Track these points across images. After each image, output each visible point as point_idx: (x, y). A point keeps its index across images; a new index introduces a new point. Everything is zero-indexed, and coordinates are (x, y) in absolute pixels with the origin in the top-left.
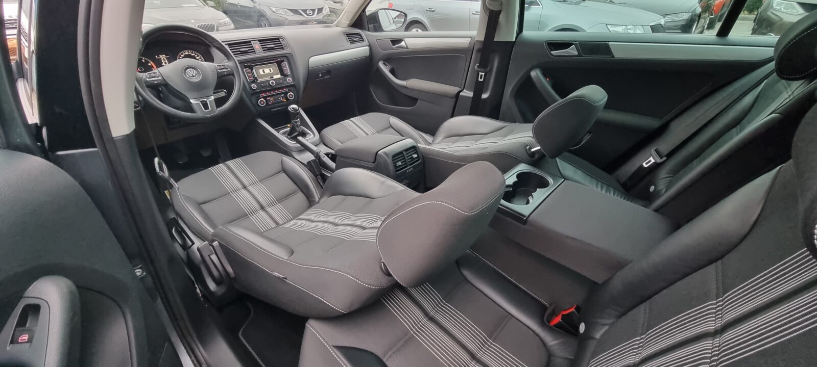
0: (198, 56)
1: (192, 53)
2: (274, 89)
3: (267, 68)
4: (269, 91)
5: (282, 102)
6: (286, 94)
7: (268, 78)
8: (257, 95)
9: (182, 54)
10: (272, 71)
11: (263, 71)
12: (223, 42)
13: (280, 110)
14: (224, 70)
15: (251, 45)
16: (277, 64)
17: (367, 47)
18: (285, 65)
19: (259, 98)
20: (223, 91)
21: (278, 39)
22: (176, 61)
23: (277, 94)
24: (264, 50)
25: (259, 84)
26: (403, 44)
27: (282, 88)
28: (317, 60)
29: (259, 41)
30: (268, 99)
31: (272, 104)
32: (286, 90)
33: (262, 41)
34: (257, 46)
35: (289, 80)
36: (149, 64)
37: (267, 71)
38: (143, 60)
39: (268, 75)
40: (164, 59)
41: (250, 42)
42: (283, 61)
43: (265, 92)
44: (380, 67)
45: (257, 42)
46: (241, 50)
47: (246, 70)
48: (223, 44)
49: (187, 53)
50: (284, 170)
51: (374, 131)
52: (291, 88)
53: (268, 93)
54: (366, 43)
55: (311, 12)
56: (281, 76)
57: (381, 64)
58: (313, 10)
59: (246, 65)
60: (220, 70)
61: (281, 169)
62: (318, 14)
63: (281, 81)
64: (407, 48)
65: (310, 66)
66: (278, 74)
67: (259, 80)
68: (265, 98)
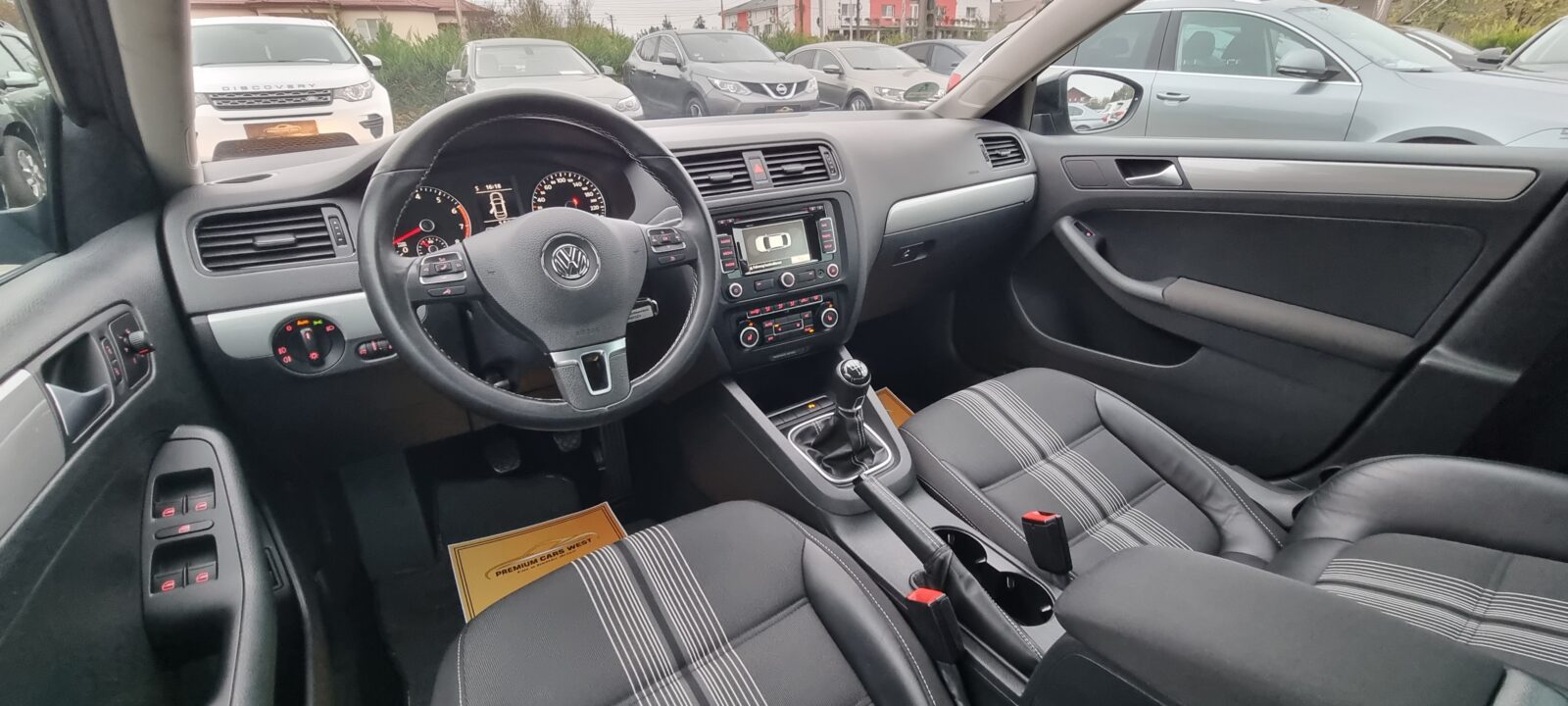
0: (590, 190)
1: (576, 180)
2: (787, 297)
3: (775, 232)
4: (774, 302)
5: (803, 333)
6: (816, 310)
7: (777, 264)
8: (738, 316)
9: (548, 183)
11: (766, 242)
12: (673, 151)
13: (794, 356)
14: (669, 248)
15: (743, 162)
16: (806, 224)
17: (1032, 176)
18: (828, 223)
19: (743, 323)
20: (648, 303)
21: (815, 147)
22: (529, 215)
23: (793, 312)
24: (774, 180)
25: (750, 283)
26: (1170, 172)
27: (809, 294)
28: (910, 211)
29: (765, 151)
30: (767, 325)
31: (777, 340)
32: (819, 299)
33: (773, 152)
34: (757, 167)
35: (832, 269)
36: (454, 211)
37: (776, 241)
38: (438, 199)
39: (778, 250)
40: (496, 196)
41: (738, 154)
42: (823, 214)
43: (761, 304)
44: (1062, 233)
45: (760, 153)
46: (713, 177)
47: (719, 239)
48: (674, 157)
49: (562, 180)
50: (809, 594)
51: (1057, 437)
52: (832, 294)
53: (768, 308)
54: (1028, 164)
55: (785, 89)
56: (813, 257)
57: (1067, 226)
58: (789, 86)
59: (722, 222)
60: (656, 246)
61: (798, 588)
62: (796, 92)
63: (811, 273)
64: (1185, 185)
65: (889, 229)
66: (805, 253)
67: (752, 269)
68: (758, 322)
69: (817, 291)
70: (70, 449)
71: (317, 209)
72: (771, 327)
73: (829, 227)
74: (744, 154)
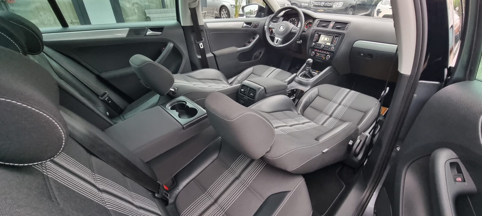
2: (322, 50)
3: (326, 37)
4: (320, 50)
5: (322, 58)
6: (327, 55)
7: (324, 43)
8: (313, 49)
10: (328, 40)
11: (324, 39)
13: (320, 62)
14: (295, 31)
16: (333, 37)
19: (313, 51)
20: (300, 41)
21: (347, 23)
23: (322, 53)
24: (332, 28)
25: (316, 45)
27: (327, 51)
30: (317, 53)
32: (328, 53)
33: (337, 23)
34: (331, 25)
35: (333, 48)
37: (326, 39)
39: (325, 41)
41: (331, 22)
42: (337, 37)
43: (318, 49)
45: (334, 22)
46: (323, 25)
47: (316, 35)
52: (331, 53)
60: (292, 29)
63: (329, 47)
65: (353, 46)
66: (330, 43)
67: (320, 42)
68: (316, 52)
69: (329, 51)
70: (242, 27)
71: (279, 18)
72: (317, 54)
73: (337, 39)
74: (332, 22)
